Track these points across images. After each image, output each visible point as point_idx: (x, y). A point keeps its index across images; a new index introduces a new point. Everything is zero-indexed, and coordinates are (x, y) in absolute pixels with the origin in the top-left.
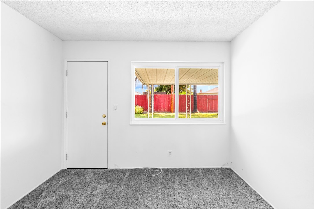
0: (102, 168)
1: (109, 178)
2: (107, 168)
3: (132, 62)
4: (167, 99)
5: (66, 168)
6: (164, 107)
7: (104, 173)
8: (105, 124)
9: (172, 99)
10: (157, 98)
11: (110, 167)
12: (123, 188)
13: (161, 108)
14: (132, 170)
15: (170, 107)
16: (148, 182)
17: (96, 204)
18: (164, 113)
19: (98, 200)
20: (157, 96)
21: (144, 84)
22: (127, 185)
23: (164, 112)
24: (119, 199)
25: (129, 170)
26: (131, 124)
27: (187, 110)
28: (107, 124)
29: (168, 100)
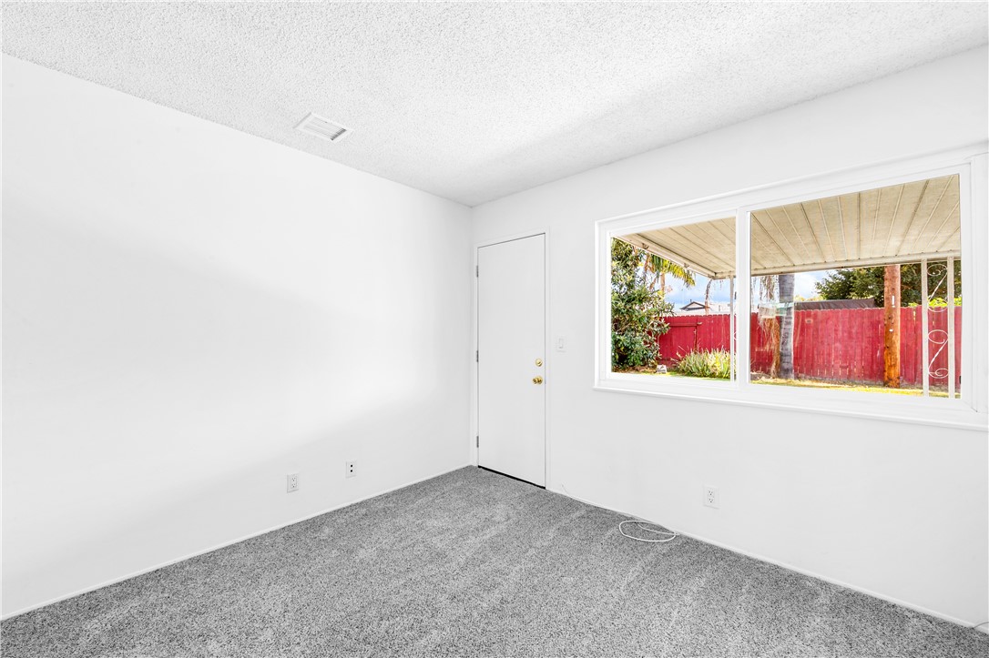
0: (534, 485)
1: (536, 506)
2: (544, 488)
3: (600, 224)
4: (861, 326)
5: (476, 465)
6: (847, 357)
7: (534, 494)
8: (540, 381)
9: (887, 327)
10: (809, 326)
11: (551, 488)
12: (552, 533)
13: (829, 362)
14: (597, 508)
15: (883, 363)
16: (616, 547)
17: (488, 536)
18: (844, 383)
19: (494, 533)
20: (809, 315)
21: (714, 278)
22: (565, 531)
23: (849, 379)
24: (531, 547)
25: (588, 506)
26: (596, 386)
27: (926, 372)
28: (543, 382)
29: (869, 333)
